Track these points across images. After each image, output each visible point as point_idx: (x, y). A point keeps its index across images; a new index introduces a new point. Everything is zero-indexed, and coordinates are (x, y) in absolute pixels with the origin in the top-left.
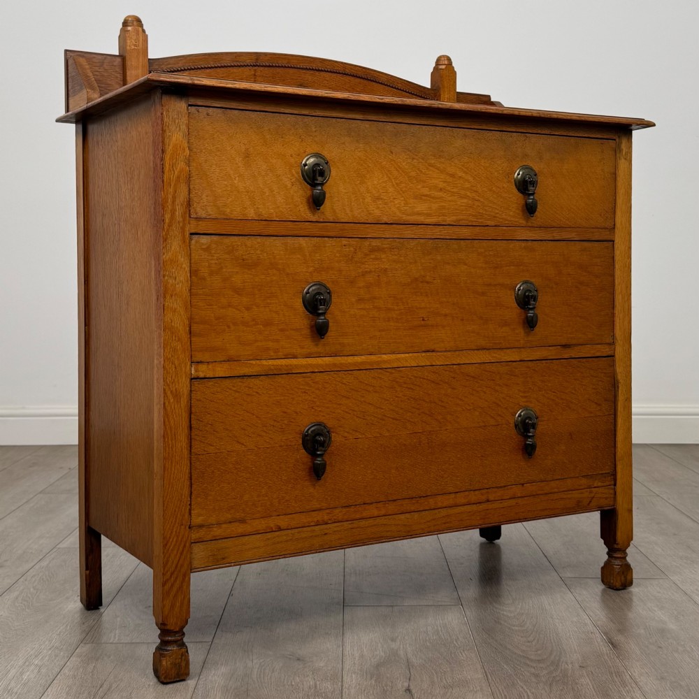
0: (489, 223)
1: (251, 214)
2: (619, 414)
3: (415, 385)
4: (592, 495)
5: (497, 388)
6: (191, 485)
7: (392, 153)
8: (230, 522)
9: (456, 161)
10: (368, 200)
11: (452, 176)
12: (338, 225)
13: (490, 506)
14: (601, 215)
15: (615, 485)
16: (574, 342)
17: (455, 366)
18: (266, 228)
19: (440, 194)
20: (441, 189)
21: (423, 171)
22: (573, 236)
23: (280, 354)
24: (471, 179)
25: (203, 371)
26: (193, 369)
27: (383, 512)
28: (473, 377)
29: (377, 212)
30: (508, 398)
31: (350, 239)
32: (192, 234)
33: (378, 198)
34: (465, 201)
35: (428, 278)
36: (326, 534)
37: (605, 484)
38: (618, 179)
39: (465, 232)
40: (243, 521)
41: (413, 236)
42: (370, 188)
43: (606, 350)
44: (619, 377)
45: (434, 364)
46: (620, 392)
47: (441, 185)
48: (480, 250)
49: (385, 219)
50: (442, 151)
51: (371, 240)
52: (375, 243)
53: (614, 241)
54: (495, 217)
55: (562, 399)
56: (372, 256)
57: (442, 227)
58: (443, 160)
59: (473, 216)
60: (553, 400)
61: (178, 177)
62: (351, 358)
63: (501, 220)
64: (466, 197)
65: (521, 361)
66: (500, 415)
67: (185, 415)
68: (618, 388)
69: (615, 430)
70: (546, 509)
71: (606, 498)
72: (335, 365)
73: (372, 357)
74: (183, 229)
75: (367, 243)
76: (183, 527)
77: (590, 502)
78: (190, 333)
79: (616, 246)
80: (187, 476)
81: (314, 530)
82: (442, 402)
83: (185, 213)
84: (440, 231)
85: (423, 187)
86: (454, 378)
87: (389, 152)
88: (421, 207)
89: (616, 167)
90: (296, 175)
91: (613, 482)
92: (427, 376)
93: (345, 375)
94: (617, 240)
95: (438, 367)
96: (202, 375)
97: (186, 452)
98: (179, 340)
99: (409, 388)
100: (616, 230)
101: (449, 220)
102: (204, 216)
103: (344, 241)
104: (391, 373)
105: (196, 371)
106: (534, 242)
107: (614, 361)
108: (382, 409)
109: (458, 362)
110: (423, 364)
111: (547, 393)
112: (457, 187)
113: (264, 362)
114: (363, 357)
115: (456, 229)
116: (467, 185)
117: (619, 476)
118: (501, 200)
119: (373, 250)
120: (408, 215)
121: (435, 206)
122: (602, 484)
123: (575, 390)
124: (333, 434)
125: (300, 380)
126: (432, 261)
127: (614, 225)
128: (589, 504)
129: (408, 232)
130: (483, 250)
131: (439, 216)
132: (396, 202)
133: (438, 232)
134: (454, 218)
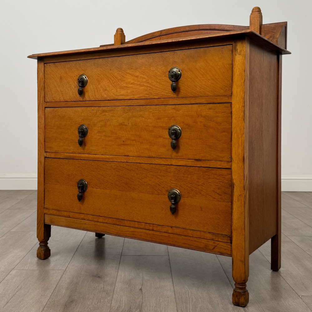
0: (155, 97)
1: (62, 99)
2: (234, 203)
3: (120, 170)
4: (216, 245)
5: (158, 177)
6: (44, 194)
7: (111, 70)
8: (55, 210)
9: (139, 70)
10: (102, 91)
11: (137, 77)
12: (90, 102)
13: (155, 233)
14: (222, 89)
15: (231, 243)
16: (204, 158)
17: (138, 164)
18: (67, 104)
19: (131, 86)
20: (132, 83)
21: (124, 76)
22: (203, 101)
23: (71, 152)
24: (146, 77)
25: (48, 155)
26: (45, 154)
27: (106, 221)
28: (147, 170)
29: (105, 96)
30: (164, 183)
31: (95, 107)
32: (45, 107)
33: (106, 90)
34: (143, 87)
35: (125, 123)
36: (85, 224)
37: (223, 241)
38: (234, 67)
39: (143, 102)
40: (58, 210)
41: (119, 105)
42: (102, 86)
43: (225, 165)
44: (234, 181)
45: (128, 162)
46: (235, 190)
47: (132, 82)
48: (150, 110)
49: (108, 98)
50: (133, 66)
51: (103, 107)
52: (104, 108)
53: (231, 103)
54: (158, 94)
55: (196, 188)
56: (103, 114)
57: (131, 100)
58: (133, 70)
59: (147, 94)
60: (190, 188)
61: (41, 88)
62: (95, 155)
63: (161, 96)
64: (144, 86)
65: (171, 165)
66: (160, 190)
67: (43, 169)
68: (234, 187)
69: (232, 212)
70: (186, 244)
71: (225, 249)
72: (89, 158)
73: (102, 156)
74: (43, 106)
75: (101, 109)
76: (42, 207)
77: (214, 248)
78: (45, 141)
79: (233, 106)
80: (43, 190)
81: (81, 221)
82: (132, 179)
83: (43, 100)
84: (131, 102)
85: (124, 83)
86: (137, 169)
87: (110, 70)
88: (123, 92)
89: (233, 60)
90: (76, 84)
91: (229, 241)
92: (125, 167)
93: (93, 162)
94: (233, 103)
95: (130, 163)
96: (47, 157)
97: (43, 182)
98: (41, 144)
99: (117, 171)
100: (233, 96)
101: (136, 97)
102: (48, 101)
103: (93, 108)
104: (110, 163)
105: (46, 155)
106: (179, 106)
107: (231, 172)
108: (106, 178)
109: (139, 162)
110: (123, 161)
111: (187, 184)
112: (139, 82)
113: (65, 154)
114: (99, 156)
115: (139, 101)
116: (144, 80)
117: (234, 239)
118: (162, 85)
119: (104, 111)
120: (117, 96)
121: (129, 91)
122: (222, 241)
123: (204, 184)
124: (88, 185)
125: (77, 162)
126: (127, 116)
127: (232, 93)
128: (213, 249)
129: (117, 103)
130: (151, 110)
131: (131, 96)
132: (113, 91)
133: (130, 103)
134: (138, 96)
